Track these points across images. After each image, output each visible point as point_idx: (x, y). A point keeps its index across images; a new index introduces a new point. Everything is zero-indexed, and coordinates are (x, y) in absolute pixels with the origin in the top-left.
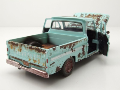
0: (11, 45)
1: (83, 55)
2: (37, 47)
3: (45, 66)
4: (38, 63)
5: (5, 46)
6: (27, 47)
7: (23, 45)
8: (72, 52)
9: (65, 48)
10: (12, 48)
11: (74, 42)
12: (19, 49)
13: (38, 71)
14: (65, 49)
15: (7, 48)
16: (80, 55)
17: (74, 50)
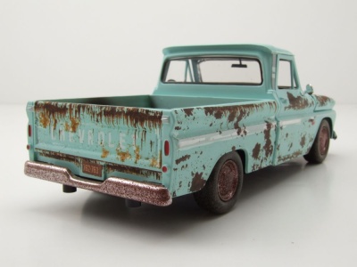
0: (43, 115)
1: (267, 155)
2: (131, 108)
3: (158, 165)
4: (134, 159)
5: (24, 120)
6: (98, 111)
7: (84, 107)
8: (239, 133)
9: (218, 116)
10: (45, 125)
11: (244, 106)
12: (70, 123)
13: (132, 187)
14: (219, 121)
15: (29, 127)
16: (259, 150)
17: (242, 128)
